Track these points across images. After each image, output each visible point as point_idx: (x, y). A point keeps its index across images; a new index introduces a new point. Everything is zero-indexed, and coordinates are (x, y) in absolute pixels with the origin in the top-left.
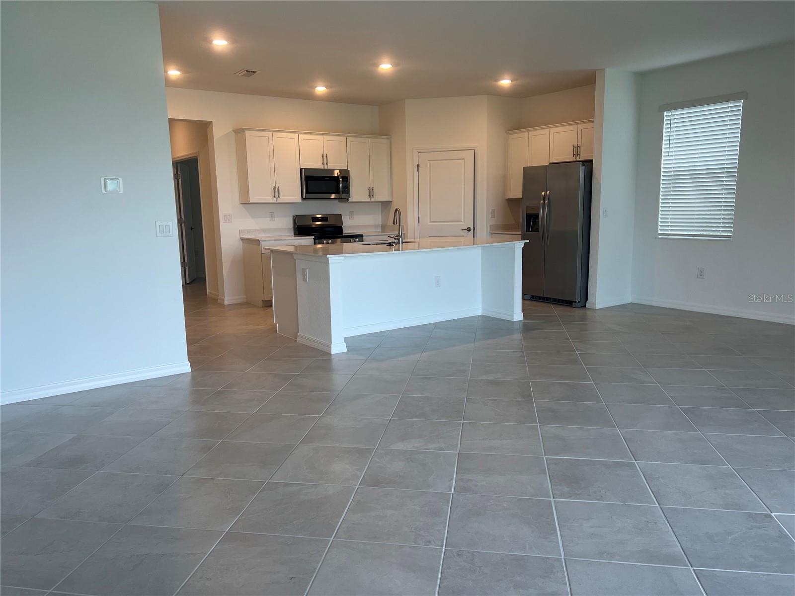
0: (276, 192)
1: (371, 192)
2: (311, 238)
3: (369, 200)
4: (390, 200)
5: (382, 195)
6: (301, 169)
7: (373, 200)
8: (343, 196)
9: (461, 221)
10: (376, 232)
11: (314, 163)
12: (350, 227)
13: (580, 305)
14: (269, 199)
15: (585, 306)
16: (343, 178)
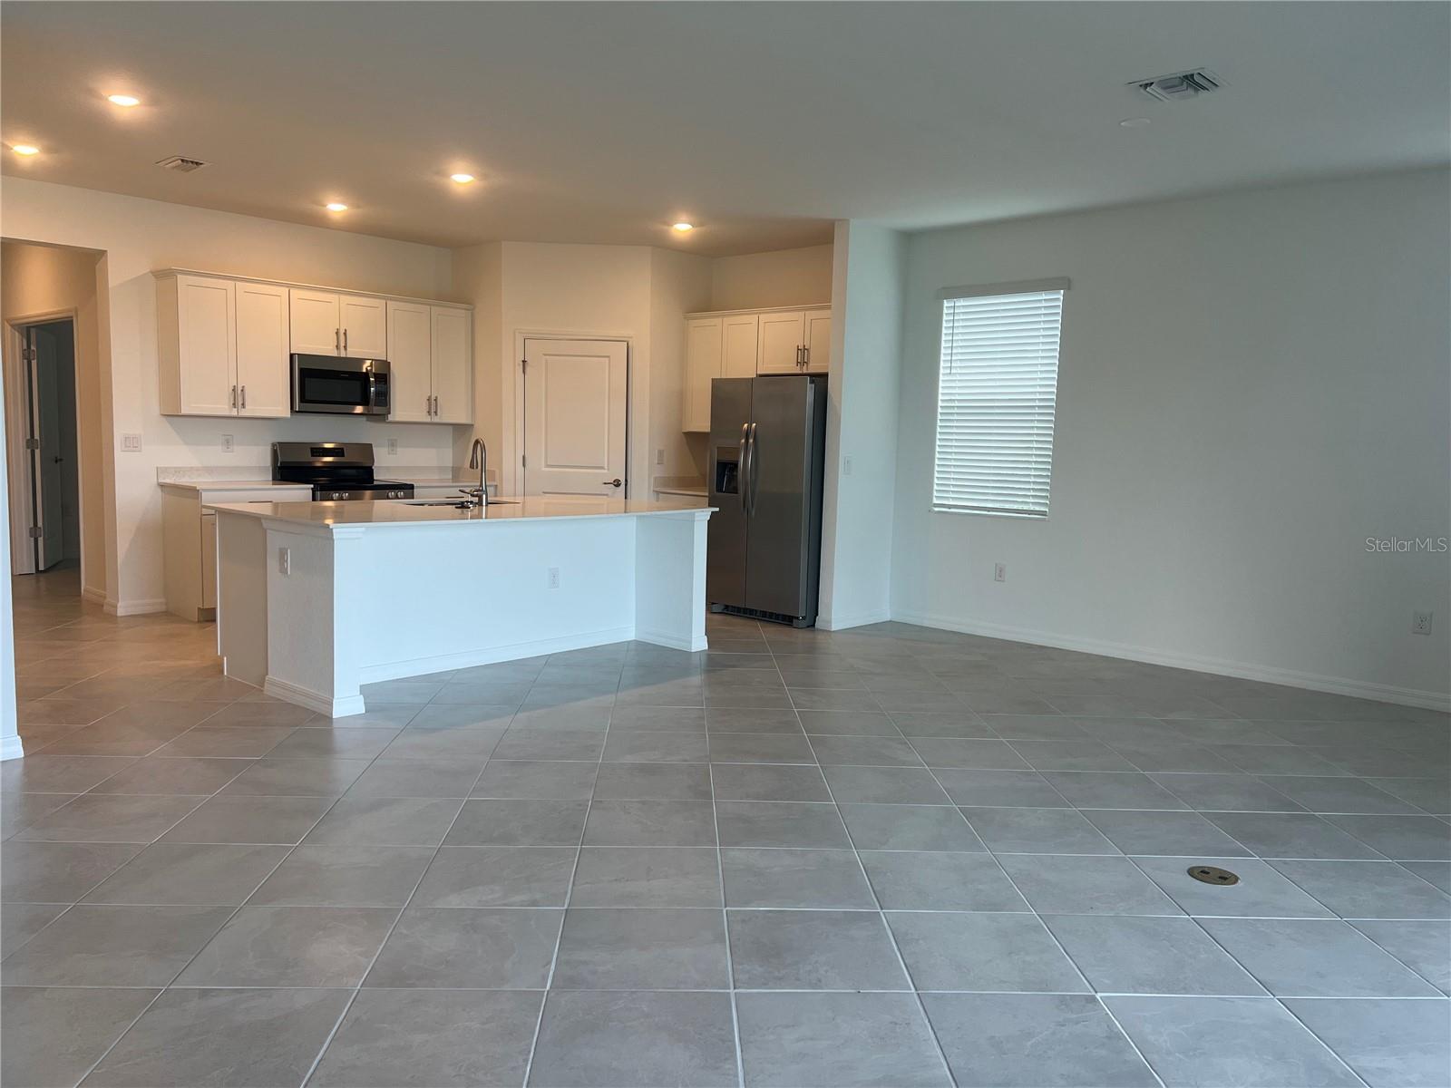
0: (238, 397)
1: (432, 405)
2: (308, 489)
3: (428, 419)
4: (469, 422)
5: (455, 413)
6: (292, 356)
7: (436, 419)
8: (376, 410)
9: (602, 468)
10: (441, 480)
11: (321, 345)
12: (388, 469)
13: (804, 623)
14: (224, 408)
15: (814, 625)
16: (376, 375)
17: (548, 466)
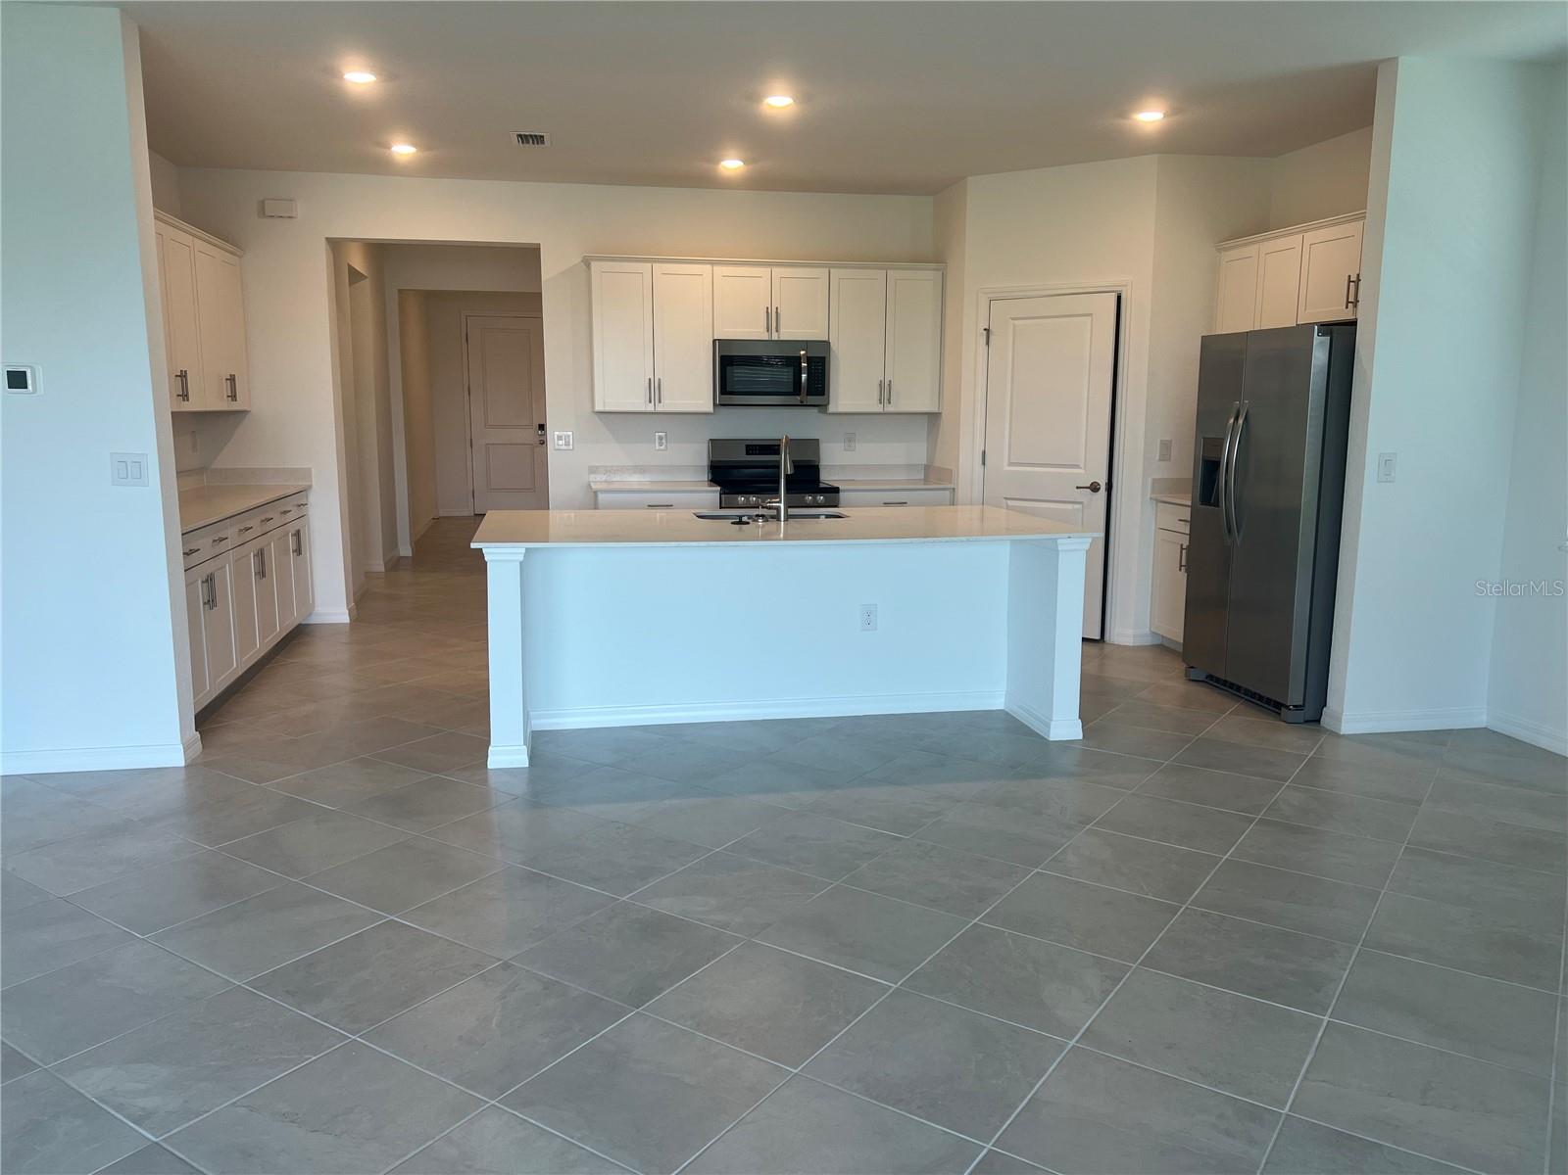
0: (654, 389)
1: (885, 391)
2: (716, 491)
3: (879, 409)
4: (936, 410)
5: (915, 398)
6: (714, 341)
7: (890, 409)
8: (812, 400)
9: (1077, 466)
11: (748, 328)
12: (843, 467)
13: (1300, 715)
14: (638, 402)
15: (1318, 721)
16: (809, 360)
17: (1011, 464)
